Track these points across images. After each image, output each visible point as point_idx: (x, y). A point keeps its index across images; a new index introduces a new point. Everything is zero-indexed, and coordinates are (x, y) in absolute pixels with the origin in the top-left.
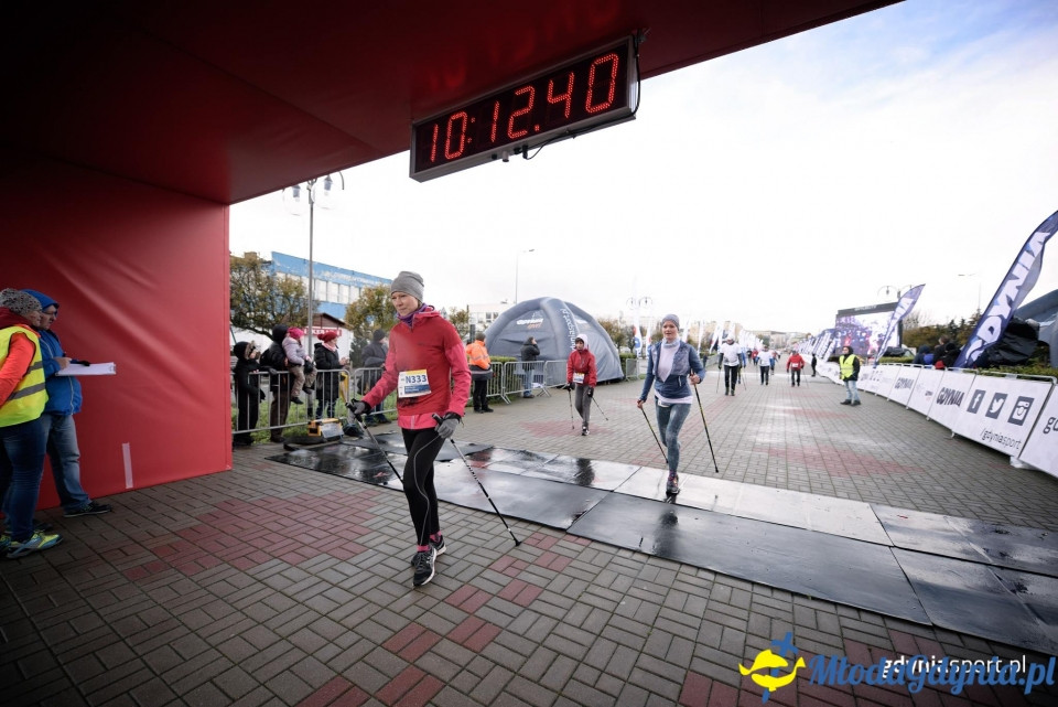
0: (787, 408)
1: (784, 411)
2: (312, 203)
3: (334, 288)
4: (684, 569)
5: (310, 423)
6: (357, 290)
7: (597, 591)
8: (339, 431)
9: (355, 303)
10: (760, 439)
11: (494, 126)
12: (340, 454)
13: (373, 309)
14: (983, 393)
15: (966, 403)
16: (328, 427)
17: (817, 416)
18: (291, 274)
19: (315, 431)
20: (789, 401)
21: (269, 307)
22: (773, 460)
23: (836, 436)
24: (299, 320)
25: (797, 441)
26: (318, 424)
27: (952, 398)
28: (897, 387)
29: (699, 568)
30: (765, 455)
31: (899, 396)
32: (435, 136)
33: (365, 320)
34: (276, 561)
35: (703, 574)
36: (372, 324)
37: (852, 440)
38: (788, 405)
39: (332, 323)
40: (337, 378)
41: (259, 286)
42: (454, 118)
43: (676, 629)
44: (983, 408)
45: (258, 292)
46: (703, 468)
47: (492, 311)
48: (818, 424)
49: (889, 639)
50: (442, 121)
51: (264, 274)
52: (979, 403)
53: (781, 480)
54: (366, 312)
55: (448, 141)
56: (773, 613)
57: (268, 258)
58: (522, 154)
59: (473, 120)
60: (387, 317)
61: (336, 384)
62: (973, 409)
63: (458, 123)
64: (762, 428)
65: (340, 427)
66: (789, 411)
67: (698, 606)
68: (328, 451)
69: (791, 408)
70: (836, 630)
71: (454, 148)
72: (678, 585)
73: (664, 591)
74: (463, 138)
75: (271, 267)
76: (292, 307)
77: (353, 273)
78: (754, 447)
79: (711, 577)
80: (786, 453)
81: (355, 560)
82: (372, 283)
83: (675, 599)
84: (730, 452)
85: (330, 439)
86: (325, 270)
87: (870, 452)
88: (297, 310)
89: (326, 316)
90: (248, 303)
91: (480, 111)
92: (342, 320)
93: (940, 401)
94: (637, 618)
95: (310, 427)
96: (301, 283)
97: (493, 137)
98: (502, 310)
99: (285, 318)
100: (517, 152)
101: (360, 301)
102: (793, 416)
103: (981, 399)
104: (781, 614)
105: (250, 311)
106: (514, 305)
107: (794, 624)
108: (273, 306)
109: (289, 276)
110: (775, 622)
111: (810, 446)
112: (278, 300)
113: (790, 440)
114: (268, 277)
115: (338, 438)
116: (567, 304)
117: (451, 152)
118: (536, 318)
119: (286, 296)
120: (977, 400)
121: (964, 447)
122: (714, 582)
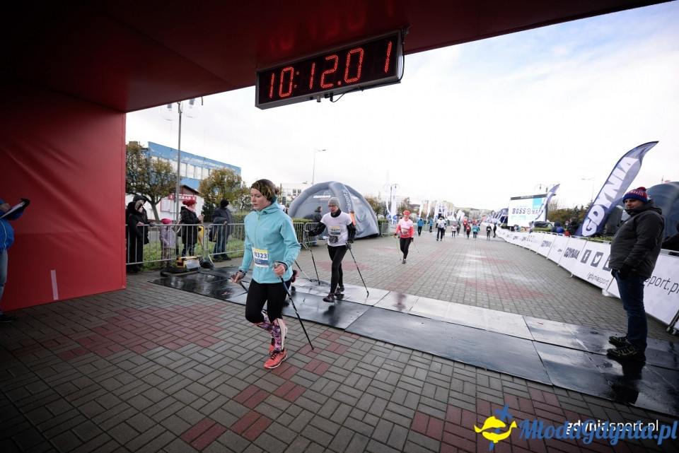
0: (478, 257)
1: (476, 259)
2: (180, 112)
3: (191, 168)
4: (415, 353)
5: (178, 259)
6: (207, 170)
7: (363, 365)
8: (197, 264)
9: (206, 180)
10: (461, 276)
11: (312, 79)
12: (197, 279)
13: (218, 184)
14: (590, 251)
15: (580, 257)
16: (190, 262)
17: (495, 262)
18: (162, 157)
19: (182, 264)
20: (479, 252)
21: (146, 180)
22: (468, 289)
23: (506, 275)
24: (167, 189)
25: (483, 278)
26: (183, 260)
27: (572, 253)
28: (542, 246)
29: (423, 352)
30: (463, 285)
31: (544, 251)
32: (272, 81)
33: (213, 191)
34: (161, 348)
35: (425, 356)
36: (217, 193)
37: (515, 277)
38: (478, 255)
39: (190, 192)
40: (196, 230)
41: (140, 165)
42: (285, 70)
43: (409, 388)
44: (590, 261)
45: (139, 169)
46: (427, 293)
47: (297, 188)
48: (495, 267)
49: (528, 393)
50: (277, 71)
51: (143, 156)
52: (587, 257)
53: (473, 301)
54: (213, 186)
55: (281, 85)
56: (465, 378)
57: (146, 146)
58: (329, 99)
59: (298, 73)
60: (227, 189)
61: (196, 233)
62: (584, 261)
63: (288, 74)
64: (463, 269)
65: (198, 262)
66: (479, 259)
67: (422, 374)
68: (189, 277)
69: (480, 257)
70: (500, 388)
71: (285, 91)
72: (411, 362)
73: (403, 366)
74: (291, 84)
75: (148, 152)
76: (163, 180)
77: (205, 159)
78: (458, 280)
79: (430, 357)
80: (476, 284)
81: (213, 347)
82: (218, 166)
83: (410, 371)
84: (443, 283)
85: (191, 270)
86: (185, 157)
87: (524, 285)
88: (166, 183)
89: (185, 187)
90: (132, 176)
91: (303, 67)
92: (196, 190)
93: (566, 255)
94: (386, 381)
95: (178, 261)
96: (169, 164)
97: (311, 86)
98: (304, 188)
99: (158, 188)
100: (326, 96)
101: (209, 178)
102: (481, 262)
103: (589, 255)
104: (469, 379)
105: (133, 182)
106: (311, 186)
107: (476, 384)
108: (149, 179)
109: (160, 159)
110: (466, 384)
111: (490, 281)
112: (153, 175)
113: (479, 276)
114: (146, 159)
115: (197, 269)
116: (346, 186)
117: (283, 92)
118: (326, 195)
119: (159, 173)
120: (586, 256)
121: (578, 283)
122: (432, 361)
